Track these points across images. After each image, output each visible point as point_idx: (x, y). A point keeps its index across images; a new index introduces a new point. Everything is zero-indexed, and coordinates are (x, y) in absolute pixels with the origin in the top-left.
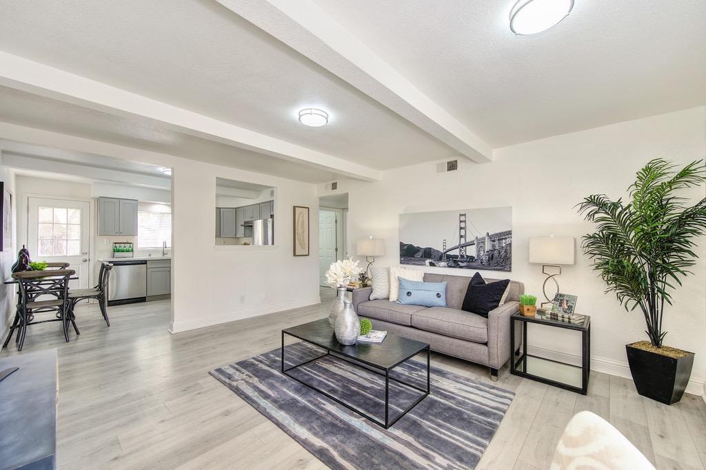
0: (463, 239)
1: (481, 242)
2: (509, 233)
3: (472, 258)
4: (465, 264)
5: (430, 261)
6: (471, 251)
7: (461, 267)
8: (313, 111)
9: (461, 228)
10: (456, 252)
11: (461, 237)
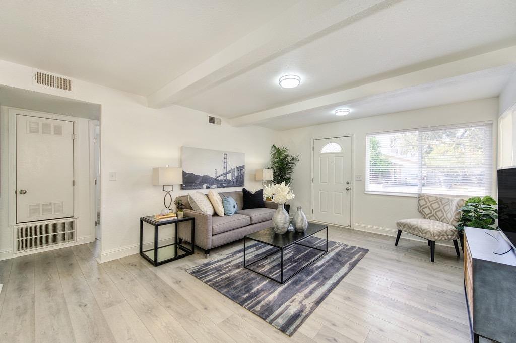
0: (225, 169)
1: (233, 171)
2: (244, 167)
3: (230, 180)
4: (226, 185)
5: (206, 185)
6: (229, 177)
7: (224, 187)
8: (287, 77)
9: (225, 163)
10: (222, 178)
11: (225, 168)
